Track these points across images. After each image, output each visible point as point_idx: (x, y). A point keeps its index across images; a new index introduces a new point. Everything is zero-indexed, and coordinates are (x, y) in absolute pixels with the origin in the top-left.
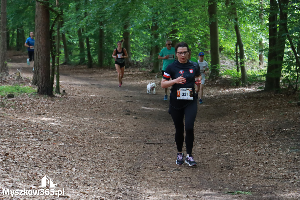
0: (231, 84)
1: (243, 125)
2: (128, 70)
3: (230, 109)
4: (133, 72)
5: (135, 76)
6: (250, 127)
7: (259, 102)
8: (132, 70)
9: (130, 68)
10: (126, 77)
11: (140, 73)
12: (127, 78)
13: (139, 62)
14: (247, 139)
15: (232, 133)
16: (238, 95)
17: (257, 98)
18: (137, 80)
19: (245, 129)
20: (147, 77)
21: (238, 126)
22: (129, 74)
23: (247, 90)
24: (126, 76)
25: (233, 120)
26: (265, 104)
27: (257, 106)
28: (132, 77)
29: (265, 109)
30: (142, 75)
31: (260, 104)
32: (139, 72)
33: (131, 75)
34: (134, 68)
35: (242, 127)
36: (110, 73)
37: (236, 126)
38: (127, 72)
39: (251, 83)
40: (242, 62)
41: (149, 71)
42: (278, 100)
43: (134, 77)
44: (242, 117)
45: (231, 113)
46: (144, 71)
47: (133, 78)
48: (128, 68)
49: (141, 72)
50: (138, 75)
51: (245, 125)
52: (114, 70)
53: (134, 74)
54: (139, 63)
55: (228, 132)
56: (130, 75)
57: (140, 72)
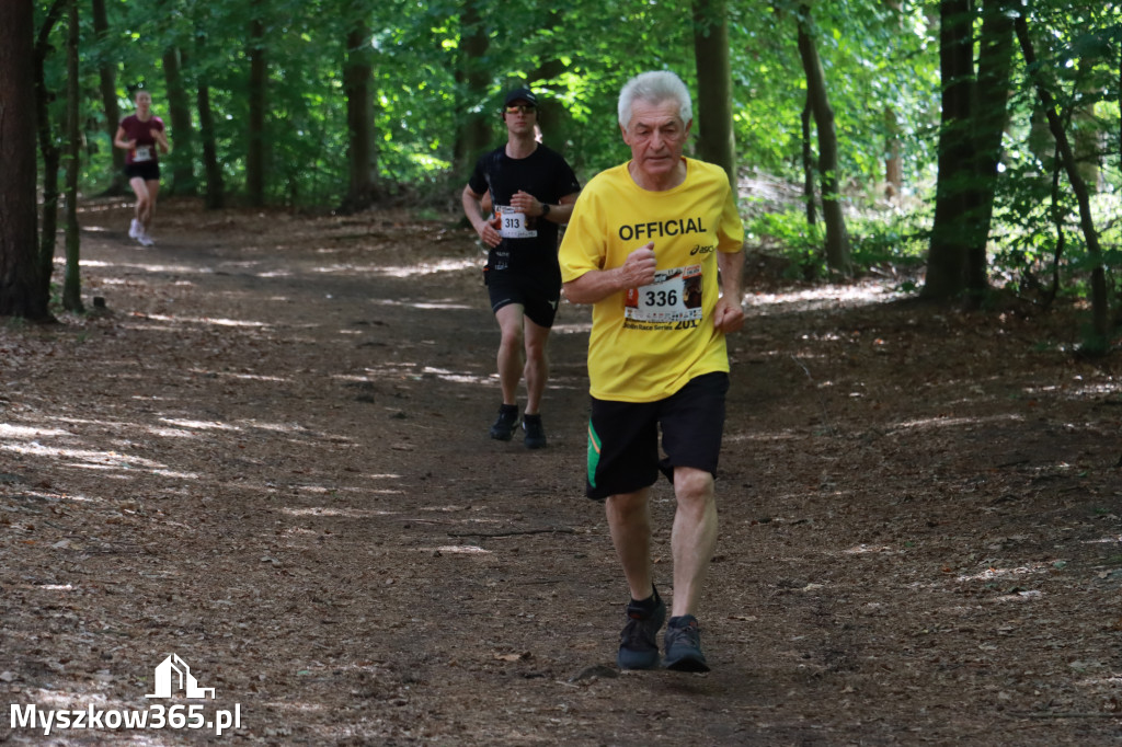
0: (785, 274)
1: (860, 447)
2: (367, 218)
3: (789, 376)
4: (386, 224)
5: (394, 242)
6: (889, 455)
7: (906, 347)
8: (381, 217)
9: (374, 208)
10: (358, 246)
11: (414, 231)
12: (361, 250)
13: (411, 185)
14: (891, 511)
15: (816, 481)
16: (818, 317)
17: (897, 331)
18: (402, 255)
19: (869, 463)
20: (444, 244)
21: (837, 450)
22: (369, 235)
23: (850, 294)
24: (356, 243)
25: (810, 424)
26: (935, 354)
27: (902, 362)
28: (381, 247)
29: (938, 375)
30: (422, 235)
31: (910, 352)
32: (410, 224)
33: (380, 238)
34: (389, 208)
35: (858, 456)
36: (295, 231)
37: (831, 451)
38: (362, 224)
39: (864, 269)
40: (828, 183)
41: (451, 220)
42: (982, 337)
43: (388, 244)
44: (846, 409)
45: (796, 392)
46: (431, 222)
47: (387, 251)
48: (366, 211)
49: (418, 223)
50: (405, 238)
51: (870, 448)
52: (310, 218)
53: (389, 232)
54: (412, 189)
55: (800, 478)
56: (374, 235)
57: (414, 227)
